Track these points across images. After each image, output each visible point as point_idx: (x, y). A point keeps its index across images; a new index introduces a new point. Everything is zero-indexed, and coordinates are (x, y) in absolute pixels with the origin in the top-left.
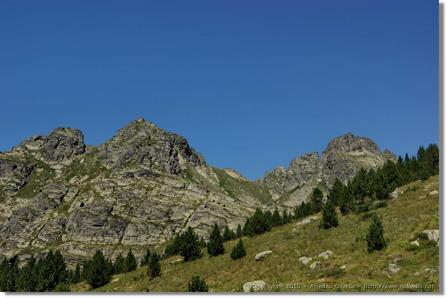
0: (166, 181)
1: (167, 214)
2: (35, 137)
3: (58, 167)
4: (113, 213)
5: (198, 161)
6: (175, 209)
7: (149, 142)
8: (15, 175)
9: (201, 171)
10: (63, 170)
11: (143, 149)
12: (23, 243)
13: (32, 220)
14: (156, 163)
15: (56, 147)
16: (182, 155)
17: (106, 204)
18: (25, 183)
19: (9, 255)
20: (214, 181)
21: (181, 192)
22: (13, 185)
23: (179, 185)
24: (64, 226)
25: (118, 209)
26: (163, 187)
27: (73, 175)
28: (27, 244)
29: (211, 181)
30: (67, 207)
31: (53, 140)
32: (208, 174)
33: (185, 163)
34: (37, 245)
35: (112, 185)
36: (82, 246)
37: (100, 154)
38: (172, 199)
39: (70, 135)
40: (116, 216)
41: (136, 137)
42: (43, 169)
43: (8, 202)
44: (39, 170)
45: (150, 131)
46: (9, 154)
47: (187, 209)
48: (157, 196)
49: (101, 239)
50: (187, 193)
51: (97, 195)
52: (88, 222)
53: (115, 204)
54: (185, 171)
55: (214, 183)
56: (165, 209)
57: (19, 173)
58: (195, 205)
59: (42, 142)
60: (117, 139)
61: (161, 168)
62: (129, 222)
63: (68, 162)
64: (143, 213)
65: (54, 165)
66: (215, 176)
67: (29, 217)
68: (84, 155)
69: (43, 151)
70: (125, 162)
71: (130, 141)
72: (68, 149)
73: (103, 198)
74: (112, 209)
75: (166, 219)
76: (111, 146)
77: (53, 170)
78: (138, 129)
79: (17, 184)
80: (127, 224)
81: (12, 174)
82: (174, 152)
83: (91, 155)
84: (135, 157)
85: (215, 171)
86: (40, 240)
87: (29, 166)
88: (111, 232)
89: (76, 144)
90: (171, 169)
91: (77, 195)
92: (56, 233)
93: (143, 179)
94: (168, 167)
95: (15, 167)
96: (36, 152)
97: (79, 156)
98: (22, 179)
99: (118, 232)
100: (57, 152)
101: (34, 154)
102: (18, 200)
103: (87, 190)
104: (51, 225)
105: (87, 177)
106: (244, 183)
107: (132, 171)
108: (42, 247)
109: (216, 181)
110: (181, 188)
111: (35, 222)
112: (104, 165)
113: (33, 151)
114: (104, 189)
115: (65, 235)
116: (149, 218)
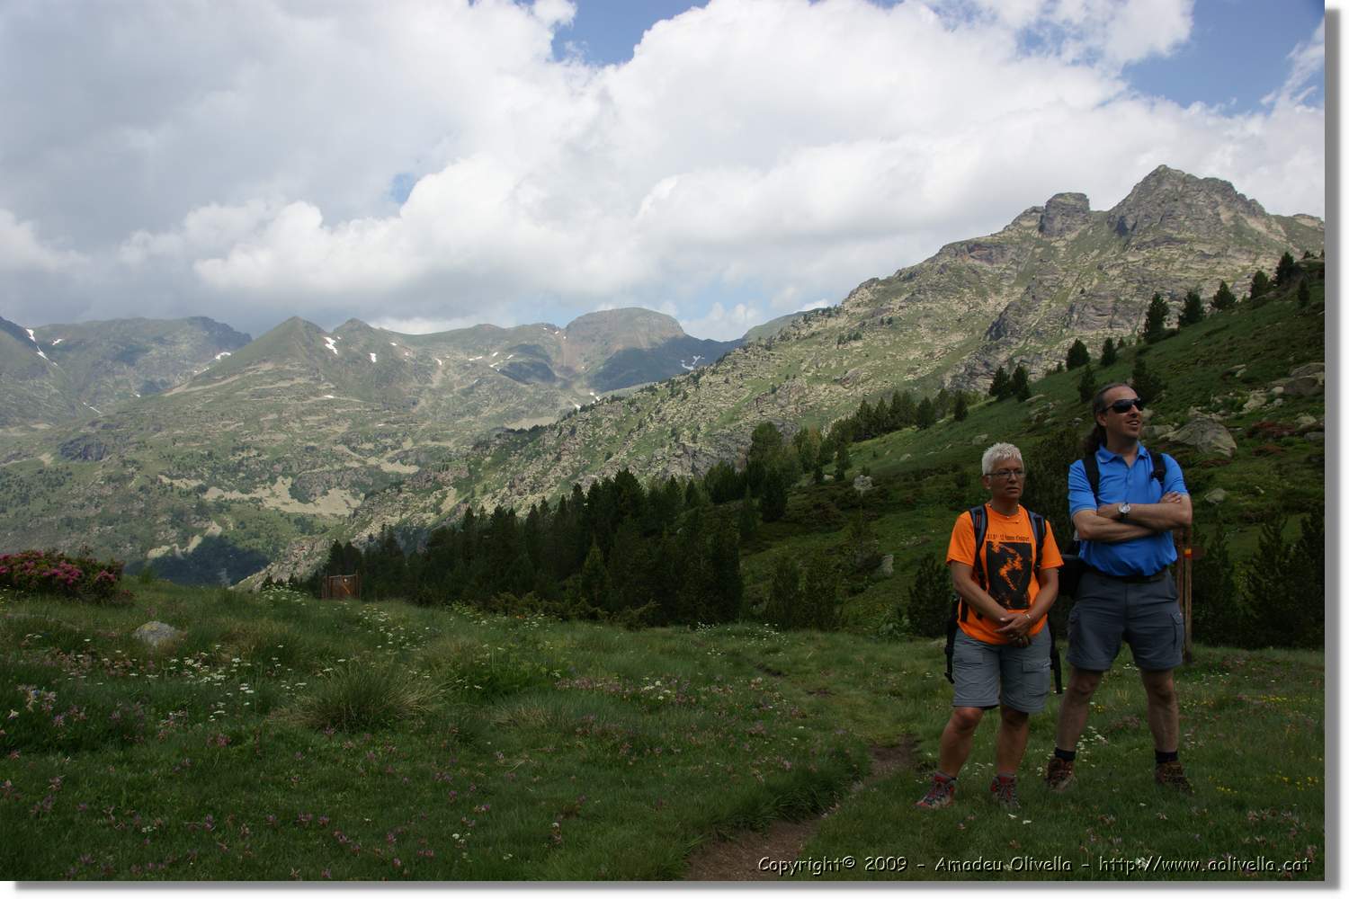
0: (1196, 247)
3: (1060, 244)
4: (1122, 298)
6: (1205, 285)
7: (1177, 196)
9: (1256, 224)
10: (1066, 246)
11: (1167, 207)
12: (1017, 343)
16: (1226, 206)
17: (1112, 288)
20: (1276, 236)
21: (1215, 260)
22: (1008, 272)
23: (1212, 252)
26: (1191, 257)
27: (1079, 252)
29: (1272, 236)
31: (1051, 210)
32: (1269, 227)
33: (1232, 217)
34: (1033, 344)
38: (1203, 271)
39: (1072, 201)
40: (1126, 302)
41: (1158, 192)
42: (1042, 249)
46: (1002, 235)
48: (1181, 270)
49: (1109, 332)
50: (1223, 260)
51: (1103, 277)
52: (1091, 312)
53: (1124, 285)
54: (1231, 228)
55: (1277, 239)
63: (1071, 236)
65: (1055, 242)
66: (1280, 228)
68: (1092, 224)
69: (1041, 226)
71: (1150, 199)
72: (1071, 220)
73: (1109, 280)
74: (1121, 293)
77: (1054, 248)
78: (1160, 181)
79: (1013, 270)
80: (1141, 310)
81: (1006, 258)
82: (1213, 205)
83: (1101, 223)
84: (1157, 219)
85: (1279, 221)
87: (1026, 246)
88: (1120, 321)
90: (1208, 229)
91: (1077, 279)
93: (1163, 249)
94: (1203, 227)
95: (1009, 250)
96: (1033, 228)
98: (1018, 263)
99: (1129, 321)
100: (1058, 225)
101: (1030, 232)
105: (1096, 252)
109: (1281, 236)
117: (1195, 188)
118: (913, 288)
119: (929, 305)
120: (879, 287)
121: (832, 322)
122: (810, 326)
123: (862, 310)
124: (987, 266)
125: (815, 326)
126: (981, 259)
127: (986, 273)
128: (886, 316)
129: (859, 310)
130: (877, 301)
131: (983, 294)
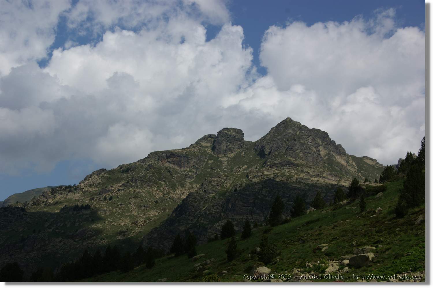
4: (260, 197)
5: (338, 151)
7: (295, 137)
9: (340, 160)
11: (289, 144)
14: (301, 154)
15: (222, 144)
20: (352, 168)
22: (190, 173)
25: (264, 193)
26: (302, 175)
27: (235, 166)
29: (349, 168)
30: (225, 192)
32: (347, 162)
37: (256, 148)
39: (233, 133)
40: (261, 199)
41: (285, 133)
42: (213, 161)
43: (187, 187)
44: (210, 162)
45: (296, 129)
46: (188, 150)
50: (321, 179)
52: (240, 204)
53: (261, 189)
55: (352, 170)
57: (195, 164)
59: (213, 140)
63: (231, 155)
65: (222, 157)
66: (354, 164)
68: (244, 149)
69: (213, 147)
70: (275, 154)
71: (279, 137)
72: (232, 144)
73: (252, 184)
76: (264, 141)
77: (221, 161)
78: (286, 127)
79: (194, 173)
82: (316, 145)
85: (354, 159)
89: (238, 140)
90: (313, 159)
91: (233, 182)
93: (286, 169)
96: (208, 147)
97: (240, 150)
99: (263, 212)
100: (223, 147)
101: (206, 149)
102: (194, 185)
103: (240, 178)
104: (213, 206)
105: (246, 166)
109: (354, 168)
111: (201, 203)
113: (205, 147)
117: (307, 134)
118: (127, 177)
119: (137, 190)
120: (106, 175)
122: (55, 197)
123: (92, 189)
124: (177, 168)
125: (58, 197)
126: (174, 164)
127: (176, 173)
128: (108, 195)
129: (90, 189)
130: (103, 184)
131: (173, 187)
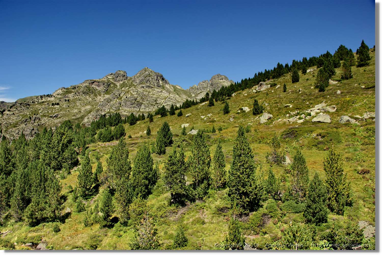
0: (155, 89)
1: (156, 101)
2: (110, 74)
4: (137, 100)
5: (166, 82)
6: (158, 99)
7: (149, 75)
8: (104, 87)
9: (167, 86)
11: (147, 78)
13: (110, 102)
14: (152, 83)
15: (117, 77)
16: (161, 80)
17: (134, 97)
18: (107, 90)
19: (103, 114)
20: (172, 90)
21: (160, 93)
22: (103, 90)
23: (160, 91)
24: (120, 104)
25: (139, 99)
26: (154, 92)
27: (123, 87)
28: (108, 110)
30: (121, 98)
31: (116, 75)
32: (170, 87)
33: (162, 83)
35: (137, 90)
36: (127, 111)
37: (132, 80)
38: (157, 96)
39: (122, 73)
41: (145, 74)
43: (102, 96)
44: (112, 85)
45: (150, 72)
46: (102, 80)
47: (162, 99)
48: (152, 95)
49: (133, 109)
51: (132, 94)
52: (128, 103)
53: (137, 97)
54: (162, 86)
56: (155, 99)
57: (105, 86)
58: (165, 98)
59: (113, 75)
60: (138, 75)
61: (154, 85)
62: (142, 103)
63: (121, 82)
64: (147, 100)
67: (109, 101)
68: (127, 80)
69: (113, 79)
70: (141, 82)
71: (143, 75)
72: (122, 78)
73: (133, 95)
74: (137, 99)
75: (155, 102)
76: (136, 77)
78: (145, 71)
79: (105, 90)
80: (142, 104)
81: (103, 86)
82: (158, 79)
83: (129, 80)
84: (145, 81)
85: (172, 86)
86: (113, 109)
87: (109, 84)
89: (124, 76)
90: (157, 85)
91: (125, 94)
92: (118, 107)
93: (147, 89)
94: (156, 85)
95: (104, 84)
96: (111, 79)
97: (125, 80)
98: (106, 88)
100: (118, 79)
102: (105, 95)
103: (128, 92)
104: (116, 104)
106: (182, 90)
107: (143, 86)
108: (113, 111)
110: (160, 92)
111: (111, 103)
112: (134, 83)
113: (110, 79)
114: (134, 92)
115: (121, 108)
116: (149, 102)
118: (75, 91)
119: (80, 97)
120: (65, 90)
121: (49, 99)
123: (59, 96)
125: (43, 100)
126: (96, 86)
127: (97, 90)
128: (67, 99)
130: (64, 94)
131: (96, 96)
